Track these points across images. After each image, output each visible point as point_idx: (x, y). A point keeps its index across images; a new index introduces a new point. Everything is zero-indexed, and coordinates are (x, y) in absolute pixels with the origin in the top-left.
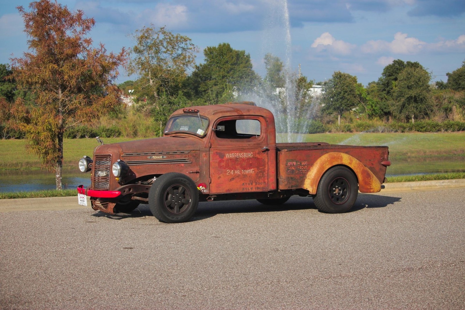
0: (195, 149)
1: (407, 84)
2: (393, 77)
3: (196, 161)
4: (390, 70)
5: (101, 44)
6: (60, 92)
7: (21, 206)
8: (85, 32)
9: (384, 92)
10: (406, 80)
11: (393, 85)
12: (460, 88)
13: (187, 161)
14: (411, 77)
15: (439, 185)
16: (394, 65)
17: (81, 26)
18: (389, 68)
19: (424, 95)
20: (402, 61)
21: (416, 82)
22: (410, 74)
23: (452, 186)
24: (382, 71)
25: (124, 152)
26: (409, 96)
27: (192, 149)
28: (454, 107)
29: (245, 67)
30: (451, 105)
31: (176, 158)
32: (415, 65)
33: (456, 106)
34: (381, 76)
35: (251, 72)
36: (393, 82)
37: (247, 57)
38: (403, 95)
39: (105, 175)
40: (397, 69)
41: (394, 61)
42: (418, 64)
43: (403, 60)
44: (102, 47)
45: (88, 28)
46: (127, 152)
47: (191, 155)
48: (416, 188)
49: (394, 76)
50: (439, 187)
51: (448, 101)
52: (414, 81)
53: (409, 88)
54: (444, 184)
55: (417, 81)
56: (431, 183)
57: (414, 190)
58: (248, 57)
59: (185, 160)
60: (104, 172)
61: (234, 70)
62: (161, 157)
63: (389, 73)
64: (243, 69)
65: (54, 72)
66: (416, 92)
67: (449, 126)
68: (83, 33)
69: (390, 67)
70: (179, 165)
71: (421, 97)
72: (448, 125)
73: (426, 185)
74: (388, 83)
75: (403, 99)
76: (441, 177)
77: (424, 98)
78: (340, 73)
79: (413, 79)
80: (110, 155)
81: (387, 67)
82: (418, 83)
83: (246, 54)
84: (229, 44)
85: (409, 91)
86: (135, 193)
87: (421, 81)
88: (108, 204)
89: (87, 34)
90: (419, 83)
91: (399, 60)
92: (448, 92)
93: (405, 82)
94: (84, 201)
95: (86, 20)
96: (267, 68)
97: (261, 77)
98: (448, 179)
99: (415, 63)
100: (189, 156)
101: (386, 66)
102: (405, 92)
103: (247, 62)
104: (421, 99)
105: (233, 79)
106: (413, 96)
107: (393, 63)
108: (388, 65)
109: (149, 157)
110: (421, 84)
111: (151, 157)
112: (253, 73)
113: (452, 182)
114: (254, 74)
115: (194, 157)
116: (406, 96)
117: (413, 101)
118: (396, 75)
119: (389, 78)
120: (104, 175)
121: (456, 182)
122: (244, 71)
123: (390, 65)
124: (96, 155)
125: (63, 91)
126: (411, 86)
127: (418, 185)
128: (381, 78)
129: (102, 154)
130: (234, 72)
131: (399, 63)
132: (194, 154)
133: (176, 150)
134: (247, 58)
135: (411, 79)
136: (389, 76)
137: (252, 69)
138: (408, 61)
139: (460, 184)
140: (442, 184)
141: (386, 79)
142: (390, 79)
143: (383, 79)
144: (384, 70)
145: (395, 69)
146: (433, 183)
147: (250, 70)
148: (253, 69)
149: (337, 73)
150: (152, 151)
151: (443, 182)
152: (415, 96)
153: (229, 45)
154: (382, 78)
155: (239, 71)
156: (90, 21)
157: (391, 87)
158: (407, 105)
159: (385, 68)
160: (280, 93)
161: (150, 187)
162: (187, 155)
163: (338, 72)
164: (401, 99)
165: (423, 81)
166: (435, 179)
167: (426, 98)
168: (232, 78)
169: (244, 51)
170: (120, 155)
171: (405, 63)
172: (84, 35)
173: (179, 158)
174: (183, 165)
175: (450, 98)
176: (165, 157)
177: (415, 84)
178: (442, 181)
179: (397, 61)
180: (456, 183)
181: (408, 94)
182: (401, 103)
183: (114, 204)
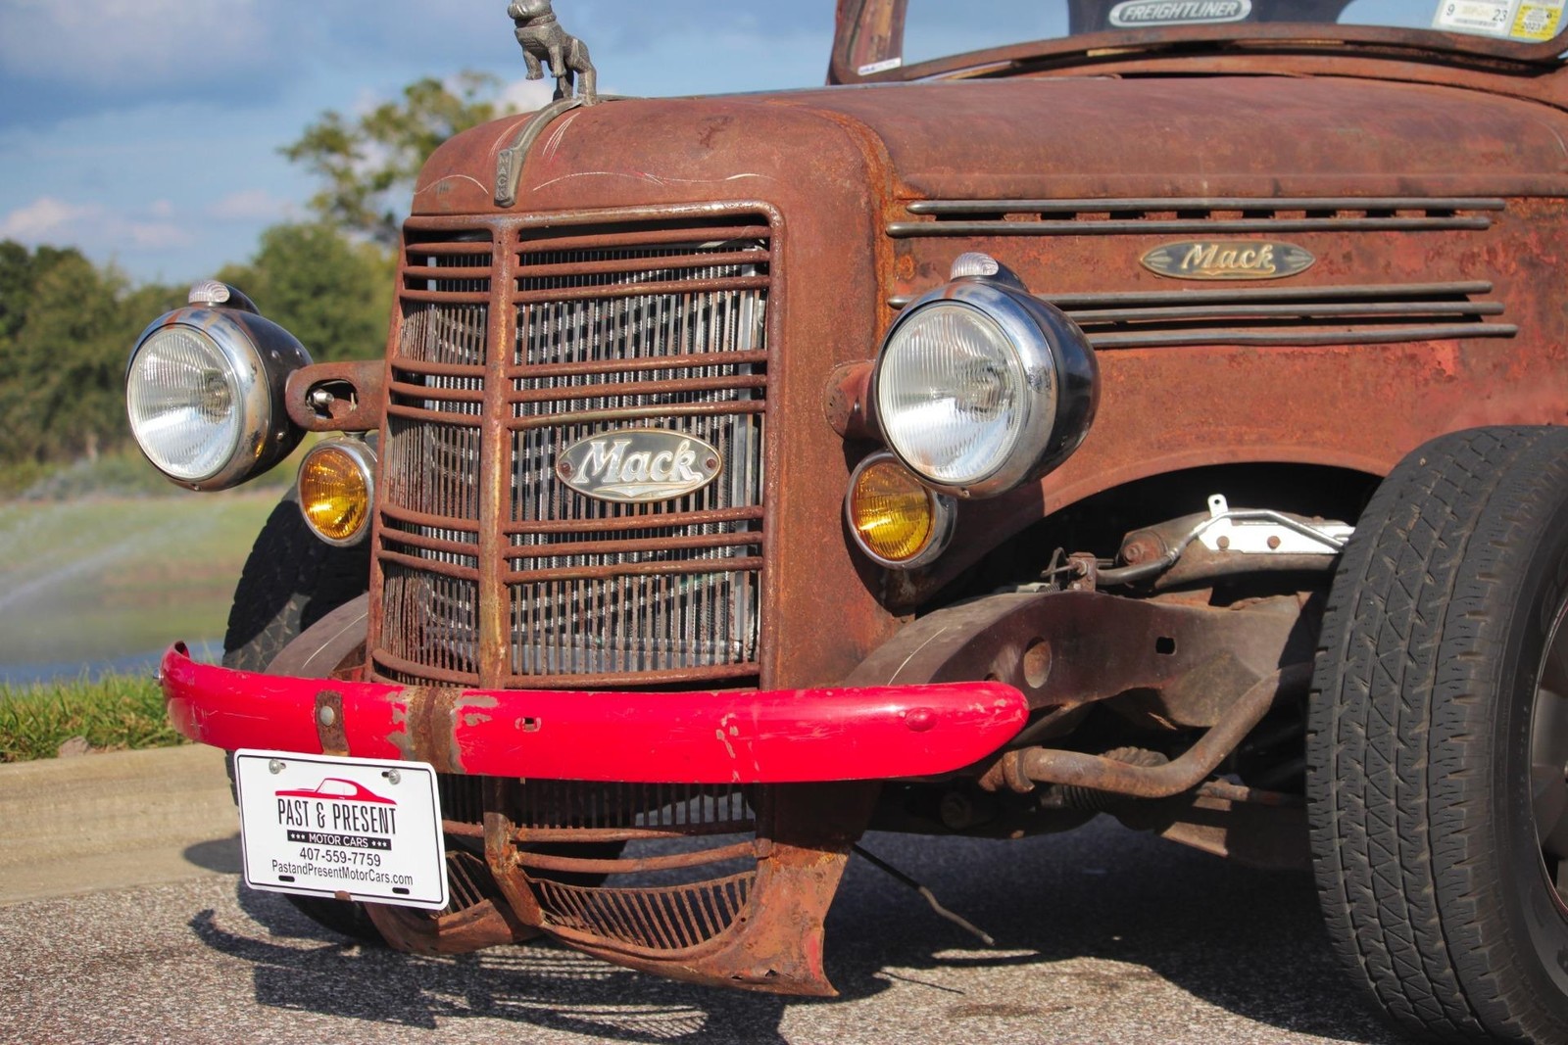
0: (1542, 179)
1: (71, 319)
3: (1542, 316)
10: (63, 305)
13: (1473, 317)
20: (19, 246)
25: (915, 177)
26: (77, 363)
27: (1512, 175)
31: (1387, 272)
32: (70, 258)
38: (57, 361)
39: (698, 480)
42: (76, 252)
46: (942, 178)
47: (1506, 246)
52: (94, 311)
59: (1460, 296)
60: (672, 446)
62: (1266, 253)
66: (106, 351)
70: (1412, 357)
75: (56, 379)
79: (91, 302)
80: (759, 219)
82: (109, 318)
85: (78, 345)
86: (1071, 705)
88: (750, 863)
91: (6, 240)
93: (64, 315)
94: (387, 845)
99: (63, 250)
100: (1491, 252)
102: (64, 349)
109: (1156, 256)
111: (1177, 257)
115: (1532, 264)
117: (93, 383)
120: (674, 490)
124: (526, 233)
126: (84, 327)
129: (642, 212)
131: (8, 254)
132: (1531, 239)
133: (1394, 176)
135: (83, 301)
150: (1181, 179)
158: (69, 399)
161: (1188, 619)
162: (1478, 244)
164: (47, 377)
170: (874, 218)
171: (32, 251)
173: (1410, 276)
174: (1446, 352)
176: (1301, 258)
177: (99, 320)
181: (76, 359)
182: (45, 392)
183: (824, 858)
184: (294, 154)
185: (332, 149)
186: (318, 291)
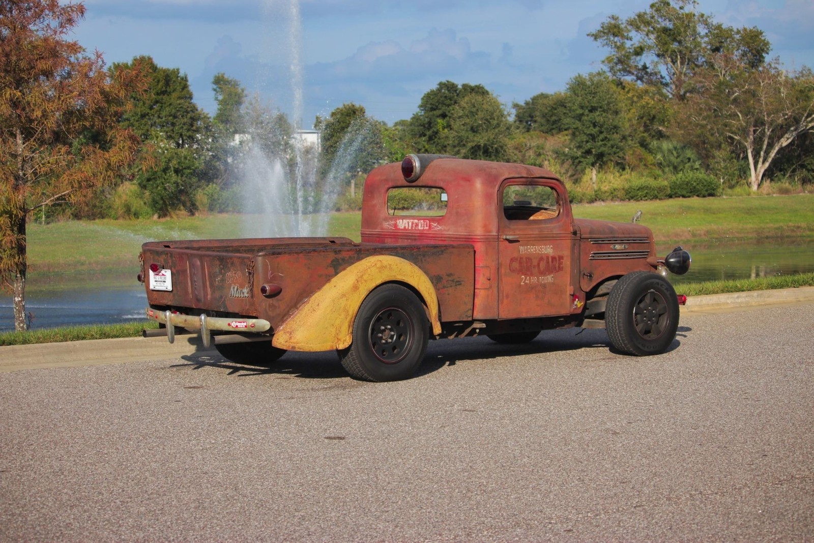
1: (471, 123)
2: (438, 112)
4: (433, 99)
5: (97, 53)
6: (20, 142)
7: (25, 360)
8: (65, 30)
9: (424, 139)
10: (467, 116)
11: (440, 127)
12: (553, 129)
14: (477, 110)
15: (732, 303)
16: (439, 90)
17: (59, 18)
18: (432, 97)
19: (500, 142)
20: (453, 84)
21: (487, 120)
22: (474, 107)
23: (753, 304)
24: (419, 102)
26: (474, 144)
28: (546, 163)
29: (180, 98)
30: (541, 160)
32: (479, 90)
33: (549, 160)
34: (418, 110)
35: (191, 107)
36: (440, 121)
37: (182, 79)
38: (464, 142)
40: (446, 97)
41: (440, 84)
42: (483, 88)
43: (456, 82)
44: (99, 56)
45: (70, 21)
48: (696, 309)
49: (440, 109)
50: (732, 306)
51: (535, 152)
52: (482, 119)
53: (474, 130)
54: (739, 300)
55: (489, 117)
56: (719, 299)
57: (692, 311)
58: (185, 79)
61: (162, 103)
63: (431, 104)
64: (178, 102)
65: (15, 104)
66: (486, 138)
67: (545, 197)
68: (61, 32)
69: (433, 95)
71: (496, 146)
72: (543, 195)
73: (711, 302)
74: (430, 123)
75: (463, 151)
76: (731, 288)
77: (502, 147)
78: (353, 106)
79: (480, 115)
81: (428, 94)
82: (489, 122)
83: (182, 74)
84: (151, 57)
85: (474, 136)
87: (496, 118)
89: (70, 32)
90: (491, 121)
91: (448, 81)
92: (534, 137)
93: (468, 121)
95: (67, 7)
96: (216, 99)
97: (209, 116)
98: (743, 291)
99: (476, 86)
101: (426, 93)
102: (468, 138)
103: (183, 89)
104: (496, 149)
105: (160, 120)
106: (482, 145)
107: (438, 87)
108: (429, 91)
110: (495, 122)
112: (194, 109)
113: (753, 296)
114: (197, 110)
116: (470, 145)
117: (481, 154)
118: (443, 108)
119: (431, 113)
121: (758, 296)
122: (180, 104)
123: (432, 91)
125: (25, 140)
126: (477, 127)
127: (698, 303)
128: (417, 114)
130: (161, 107)
131: (448, 88)
134: (184, 82)
135: (477, 114)
136: (432, 109)
137: (192, 101)
138: (465, 82)
139: (766, 299)
140: (737, 300)
141: (427, 115)
142: (434, 115)
143: (421, 115)
144: (422, 99)
145: (441, 97)
146: (723, 298)
147: (190, 103)
148: (194, 101)
149: (348, 105)
151: (738, 297)
152: (485, 145)
153: (150, 59)
154: (419, 114)
155: (170, 104)
156: (75, 9)
157: (435, 130)
159: (424, 97)
160: (241, 143)
163: (350, 105)
164: (459, 151)
165: (498, 118)
166: (723, 291)
167: (505, 147)
168: (159, 117)
169: (178, 70)
171: (460, 87)
172: (63, 36)
175: (538, 147)
177: (485, 123)
178: (736, 295)
179: (444, 84)
180: (759, 299)
181: (473, 141)
184: (596, 37)
185: (615, 35)
186: (593, 110)
